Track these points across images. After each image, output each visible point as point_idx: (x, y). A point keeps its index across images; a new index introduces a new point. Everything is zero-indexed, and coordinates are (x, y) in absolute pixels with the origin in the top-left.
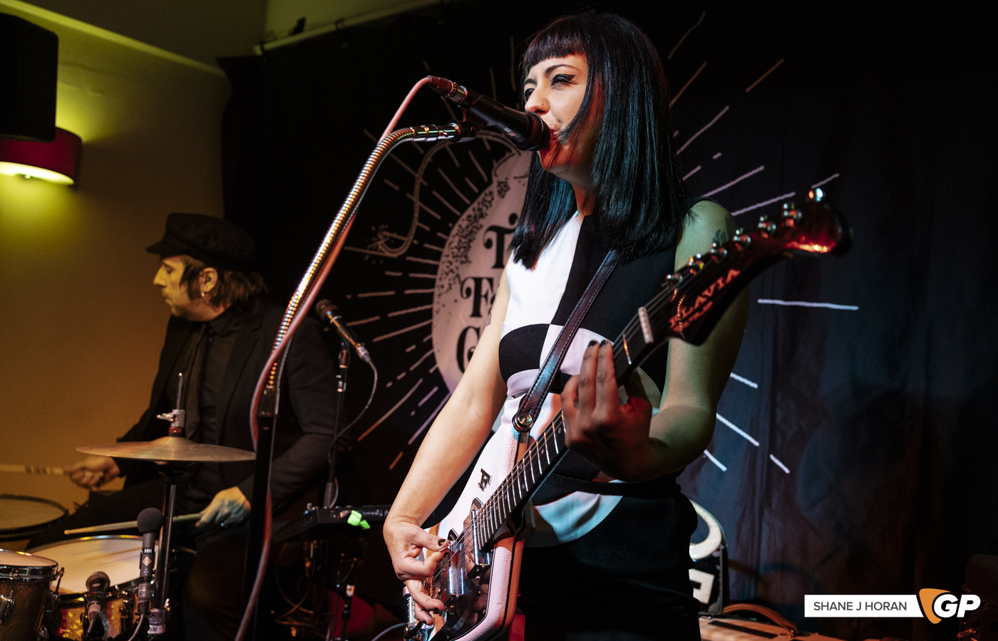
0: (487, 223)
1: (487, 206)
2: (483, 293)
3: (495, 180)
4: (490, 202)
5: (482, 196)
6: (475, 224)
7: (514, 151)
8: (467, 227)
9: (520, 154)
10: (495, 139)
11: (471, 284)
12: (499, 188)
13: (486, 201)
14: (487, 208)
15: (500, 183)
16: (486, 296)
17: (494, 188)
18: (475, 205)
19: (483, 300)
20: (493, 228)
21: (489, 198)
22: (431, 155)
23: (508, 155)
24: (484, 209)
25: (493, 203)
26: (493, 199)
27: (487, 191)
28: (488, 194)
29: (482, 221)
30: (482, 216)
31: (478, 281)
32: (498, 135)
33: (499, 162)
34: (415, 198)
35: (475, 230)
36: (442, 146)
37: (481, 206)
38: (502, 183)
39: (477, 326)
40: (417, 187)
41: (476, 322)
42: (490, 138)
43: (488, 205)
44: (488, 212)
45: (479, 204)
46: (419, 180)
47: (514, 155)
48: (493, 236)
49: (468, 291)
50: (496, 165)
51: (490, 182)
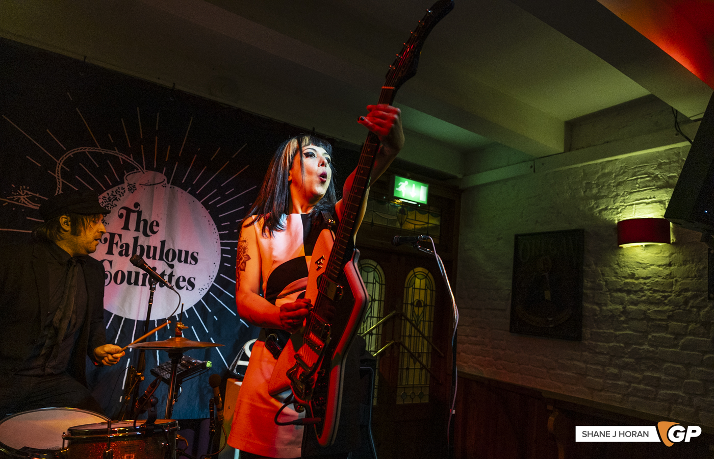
0: (120, 204)
1: (120, 195)
2: (115, 242)
3: (126, 182)
4: (123, 194)
5: (116, 188)
6: (111, 203)
7: (140, 170)
8: (103, 203)
9: (144, 173)
10: (127, 160)
11: (108, 236)
12: (129, 187)
13: (119, 192)
14: (121, 196)
15: (129, 185)
16: (117, 244)
17: (125, 185)
18: (110, 191)
19: (114, 246)
20: (124, 208)
21: (121, 191)
22: (72, 153)
23: (135, 171)
24: (118, 196)
25: (125, 194)
26: (124, 192)
27: (120, 186)
28: (121, 188)
29: (115, 202)
30: (116, 199)
31: (112, 235)
32: (129, 158)
33: (128, 174)
34: (58, 175)
35: (109, 205)
36: (83, 150)
37: (114, 194)
38: (131, 185)
39: (110, 260)
40: (58, 169)
41: (109, 257)
42: (123, 158)
43: (122, 195)
44: (120, 198)
45: (113, 192)
46: (60, 164)
47: (140, 172)
48: (124, 212)
49: (106, 240)
50: (126, 174)
51: (122, 182)
